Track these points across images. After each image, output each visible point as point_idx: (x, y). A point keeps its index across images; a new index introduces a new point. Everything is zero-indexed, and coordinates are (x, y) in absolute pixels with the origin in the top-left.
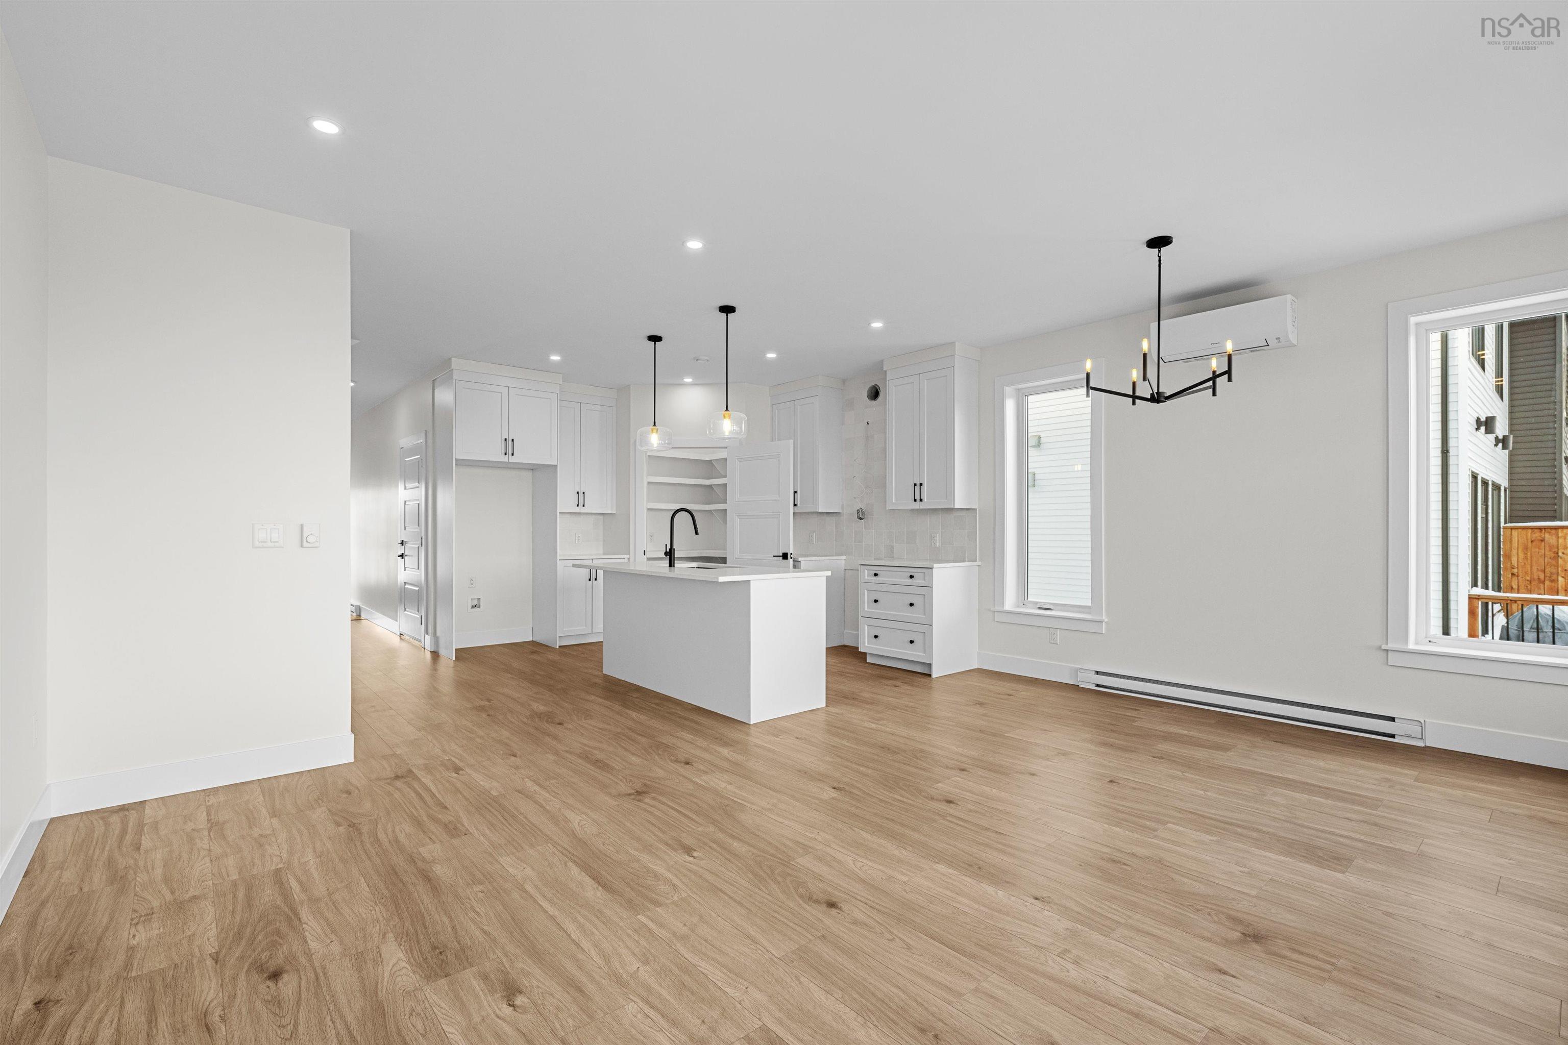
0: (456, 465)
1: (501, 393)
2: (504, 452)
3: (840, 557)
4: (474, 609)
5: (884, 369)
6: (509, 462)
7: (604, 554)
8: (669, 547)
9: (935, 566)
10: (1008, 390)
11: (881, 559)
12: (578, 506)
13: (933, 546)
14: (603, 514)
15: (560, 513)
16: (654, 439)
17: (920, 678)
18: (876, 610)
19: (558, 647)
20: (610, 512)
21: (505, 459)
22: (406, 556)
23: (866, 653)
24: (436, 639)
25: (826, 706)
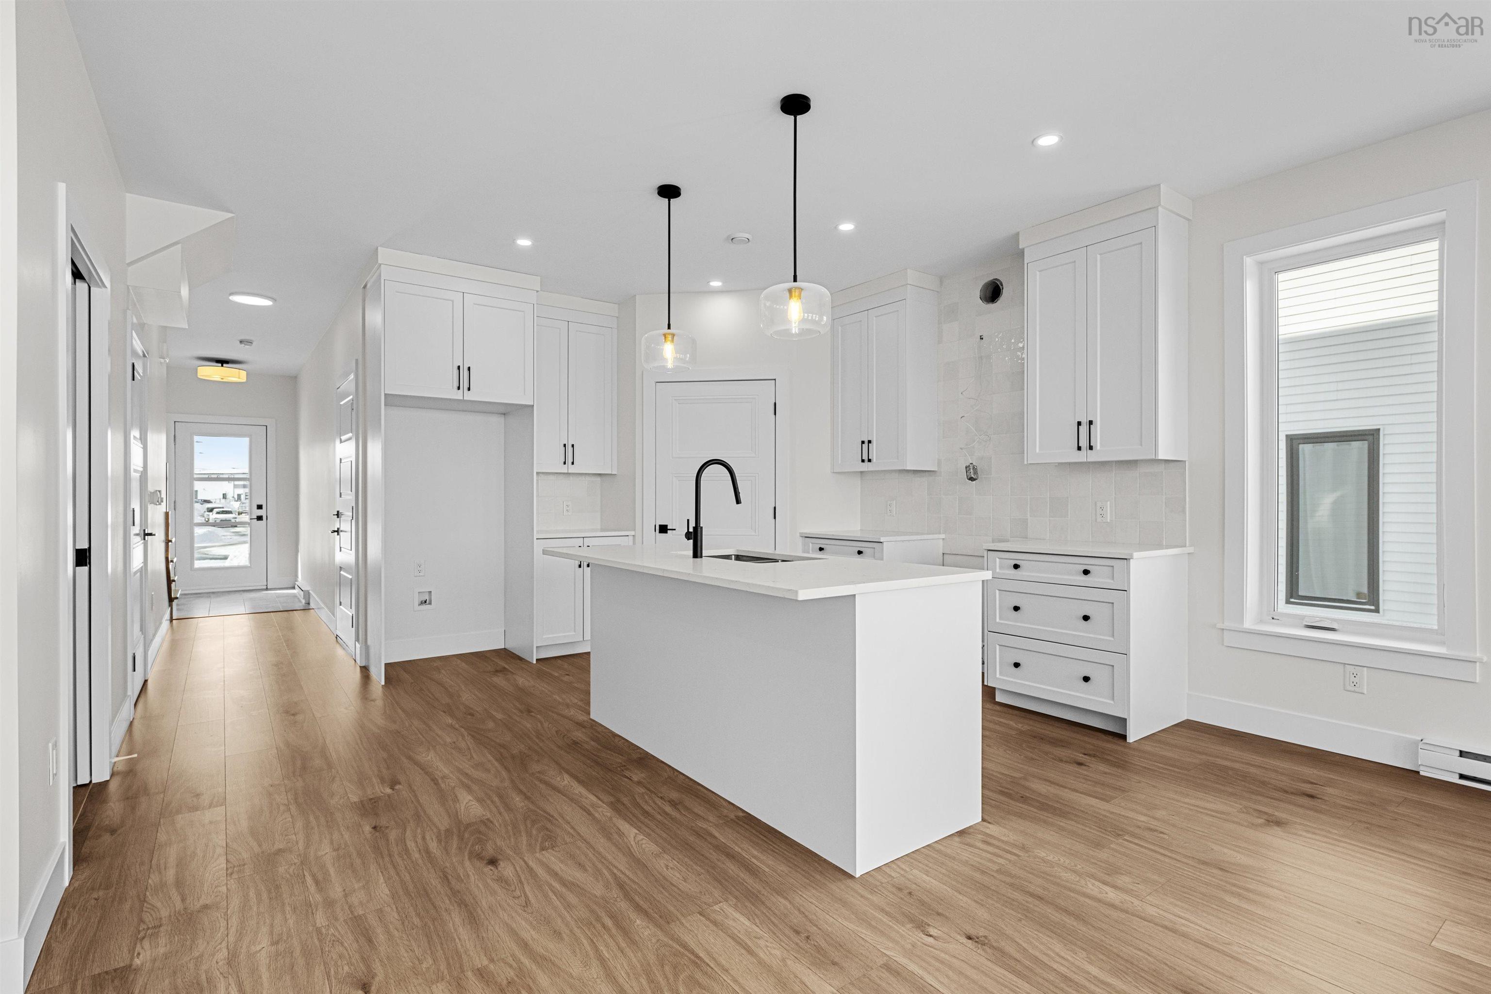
0: (385, 405)
1: (453, 301)
2: (456, 385)
3: (936, 536)
4: (424, 607)
5: (1021, 247)
6: (463, 401)
7: (602, 530)
8: (692, 524)
9: (1136, 555)
10: (1249, 261)
11: (1008, 541)
12: (565, 463)
13: (1099, 519)
14: (600, 475)
15: (538, 473)
16: (669, 350)
17: (1108, 741)
18: (1014, 622)
19: (535, 662)
20: (610, 473)
21: (458, 395)
22: (341, 531)
23: (995, 688)
24: (366, 648)
25: (983, 820)
